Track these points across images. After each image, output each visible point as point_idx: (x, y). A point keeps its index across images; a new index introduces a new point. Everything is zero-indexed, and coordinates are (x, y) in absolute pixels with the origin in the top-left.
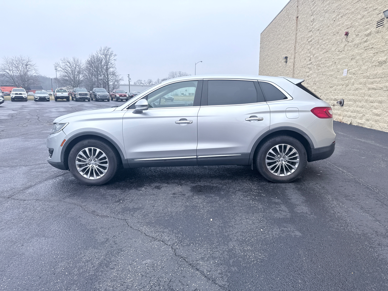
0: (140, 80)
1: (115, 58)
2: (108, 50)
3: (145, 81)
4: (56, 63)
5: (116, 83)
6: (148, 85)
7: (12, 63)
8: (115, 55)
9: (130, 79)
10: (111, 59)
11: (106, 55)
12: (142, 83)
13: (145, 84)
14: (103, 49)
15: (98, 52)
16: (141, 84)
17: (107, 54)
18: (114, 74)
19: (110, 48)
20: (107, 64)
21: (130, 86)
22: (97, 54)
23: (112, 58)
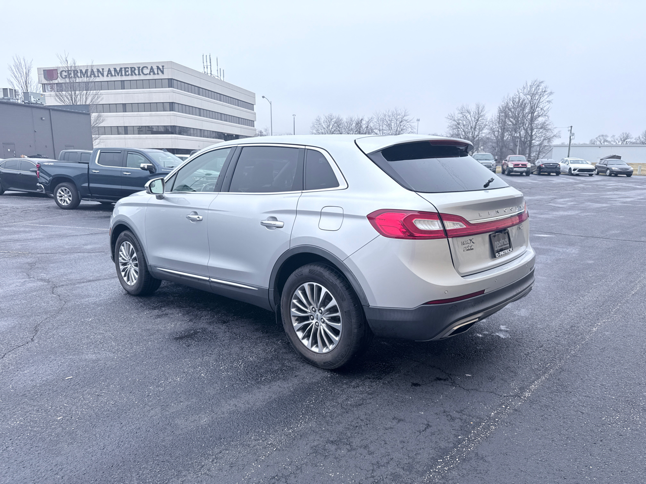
0: (604, 135)
1: (551, 98)
2: (538, 86)
3: (614, 136)
4: (450, 115)
5: (546, 143)
6: (620, 143)
7: (383, 120)
8: (551, 93)
9: (573, 134)
10: (541, 100)
11: (533, 95)
12: (607, 141)
13: (612, 143)
14: (530, 84)
15: (520, 91)
16: (604, 142)
17: (536, 92)
18: (543, 127)
19: (542, 82)
20: (533, 110)
21: (571, 148)
22: (517, 94)
23: (545, 98)
